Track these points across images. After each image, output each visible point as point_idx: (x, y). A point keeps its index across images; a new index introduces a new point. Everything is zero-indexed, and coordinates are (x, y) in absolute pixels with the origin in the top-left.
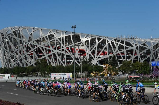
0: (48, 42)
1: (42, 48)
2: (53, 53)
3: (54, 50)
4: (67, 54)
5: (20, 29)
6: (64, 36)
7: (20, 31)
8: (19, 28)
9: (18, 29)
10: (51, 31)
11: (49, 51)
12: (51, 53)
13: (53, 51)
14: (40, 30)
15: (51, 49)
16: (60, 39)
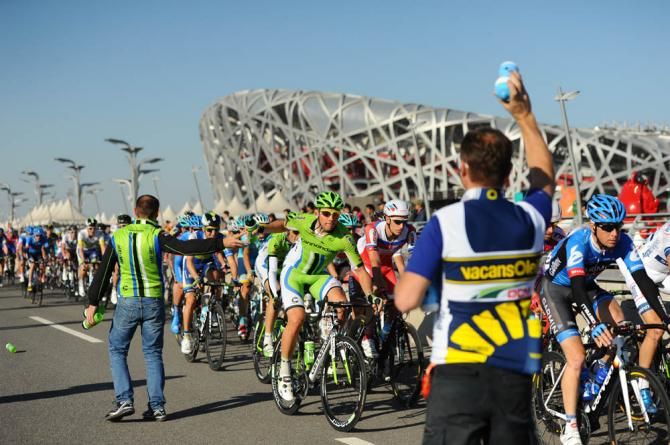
0: (392, 143)
1: (371, 161)
2: (407, 175)
3: (409, 168)
4: (451, 181)
5: (297, 99)
6: (443, 125)
7: (296, 107)
8: (295, 95)
9: (291, 99)
10: (401, 107)
11: (394, 171)
12: (402, 177)
13: (405, 171)
14: (366, 104)
15: (401, 164)
16: (429, 133)
